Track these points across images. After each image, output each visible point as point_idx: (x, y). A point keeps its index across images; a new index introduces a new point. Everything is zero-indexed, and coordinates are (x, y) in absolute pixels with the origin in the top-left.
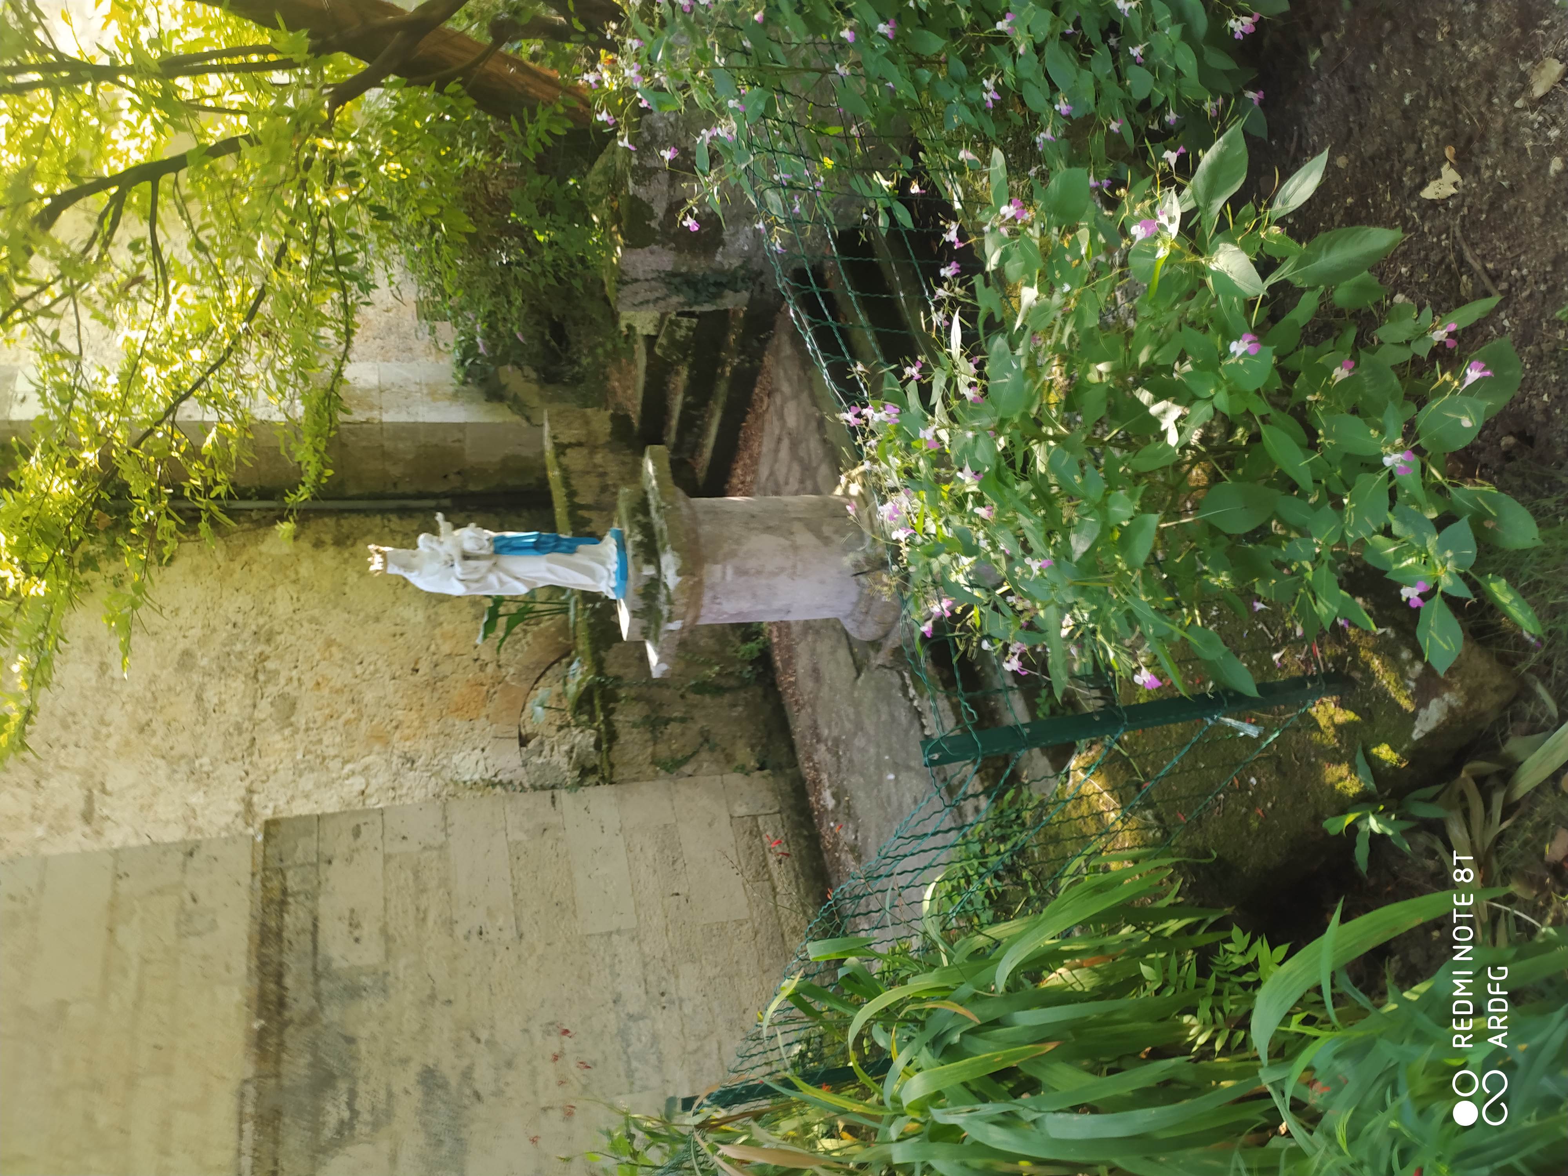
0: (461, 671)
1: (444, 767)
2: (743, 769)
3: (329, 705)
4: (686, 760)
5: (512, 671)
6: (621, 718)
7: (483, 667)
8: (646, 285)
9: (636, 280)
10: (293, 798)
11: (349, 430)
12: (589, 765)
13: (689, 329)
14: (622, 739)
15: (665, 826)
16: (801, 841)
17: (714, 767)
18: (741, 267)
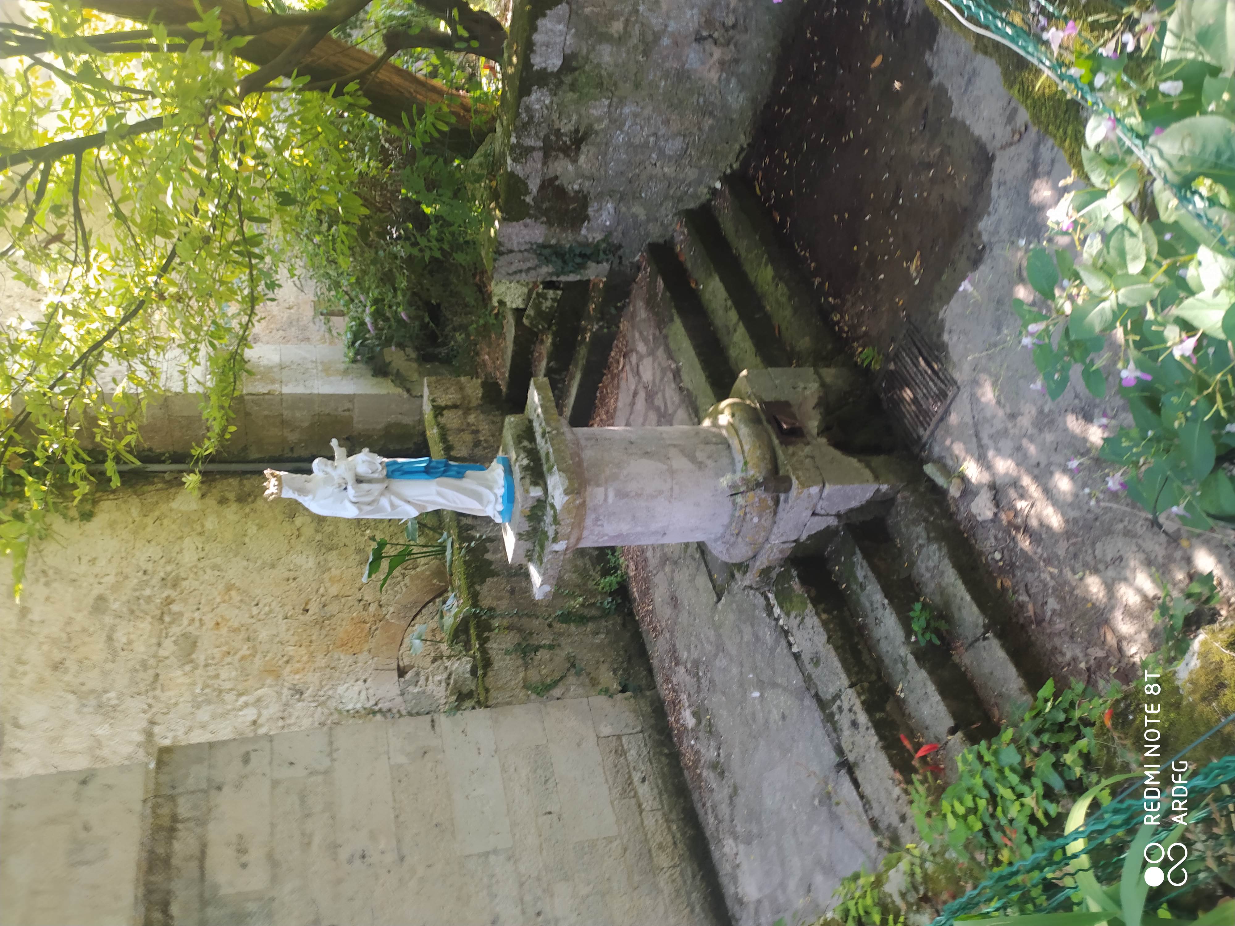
0: (346, 611)
1: (329, 697)
2: (606, 691)
3: (227, 643)
4: (555, 684)
5: (391, 610)
6: (495, 646)
7: (365, 608)
8: (520, 256)
9: (511, 251)
10: (191, 729)
11: (253, 401)
12: (465, 690)
13: (554, 300)
14: (496, 666)
15: (537, 746)
16: (663, 759)
17: (581, 691)
18: (603, 240)
